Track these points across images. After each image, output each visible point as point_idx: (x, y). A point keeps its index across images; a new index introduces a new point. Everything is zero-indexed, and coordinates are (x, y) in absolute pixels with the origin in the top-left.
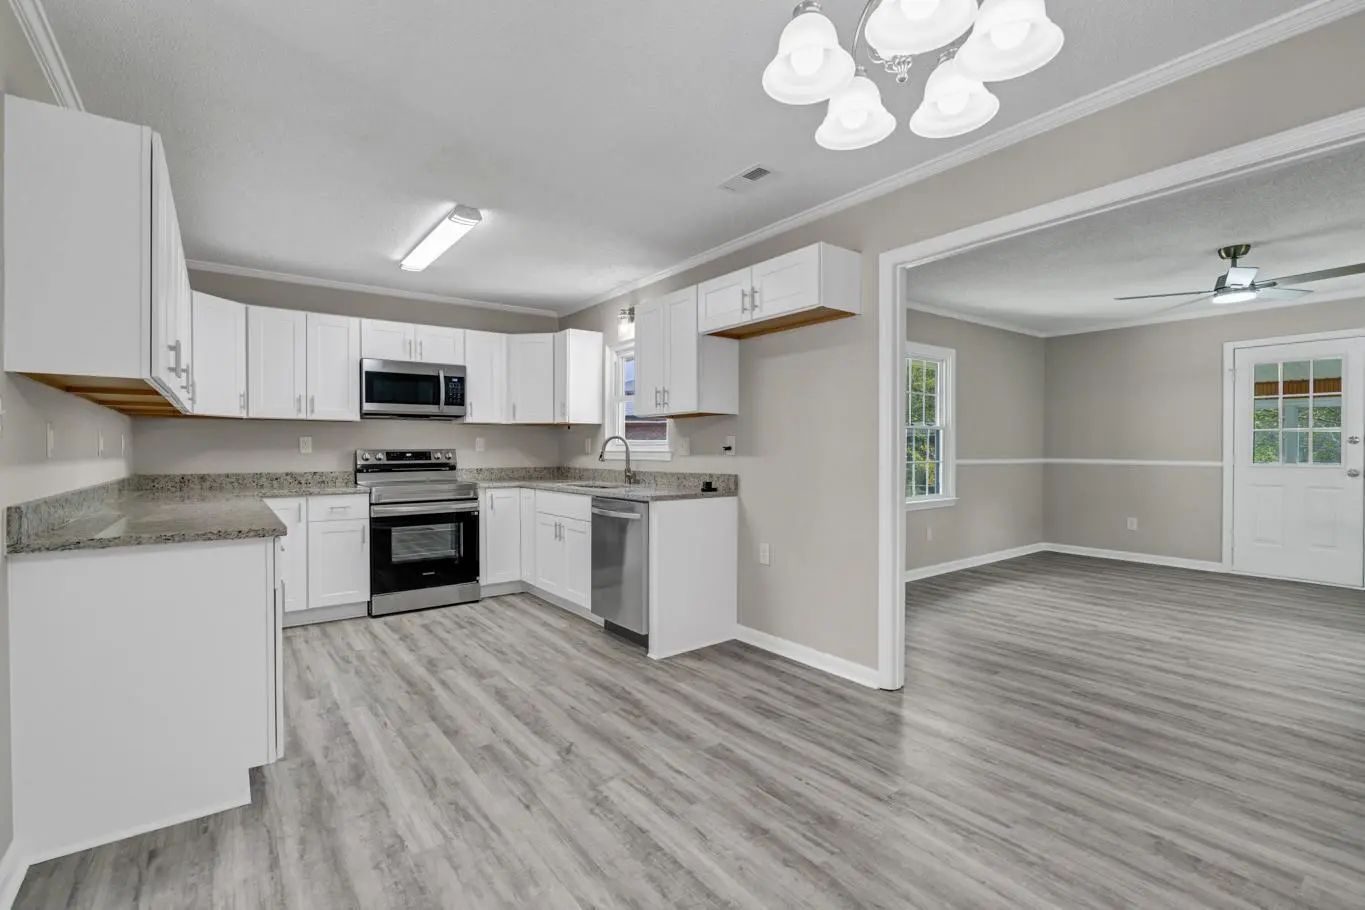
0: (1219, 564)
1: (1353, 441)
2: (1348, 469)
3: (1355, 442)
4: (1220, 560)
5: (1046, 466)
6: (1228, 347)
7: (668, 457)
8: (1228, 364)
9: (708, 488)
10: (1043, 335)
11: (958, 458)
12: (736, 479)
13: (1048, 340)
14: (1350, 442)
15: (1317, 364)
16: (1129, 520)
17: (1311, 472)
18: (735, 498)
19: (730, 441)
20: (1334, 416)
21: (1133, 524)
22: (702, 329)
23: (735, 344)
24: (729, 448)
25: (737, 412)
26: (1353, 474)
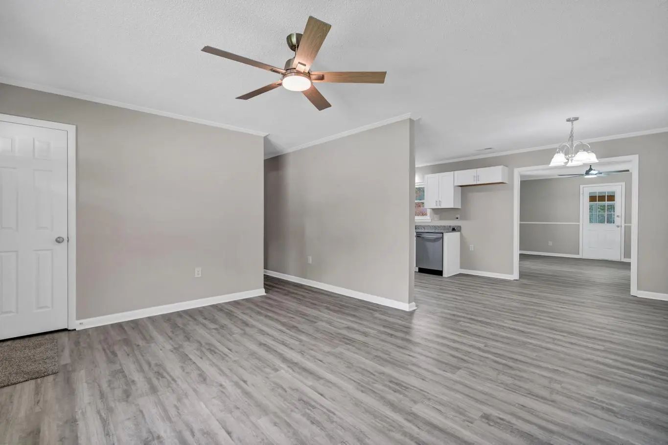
1: (618, 216)
2: (616, 225)
4: (579, 254)
6: (581, 186)
7: (430, 221)
8: (581, 192)
9: (454, 230)
12: (460, 227)
15: (608, 192)
17: (606, 226)
18: (459, 233)
19: (458, 216)
20: (612, 208)
21: (550, 243)
22: (456, 184)
23: (460, 188)
24: (457, 218)
25: (460, 208)
26: (618, 227)
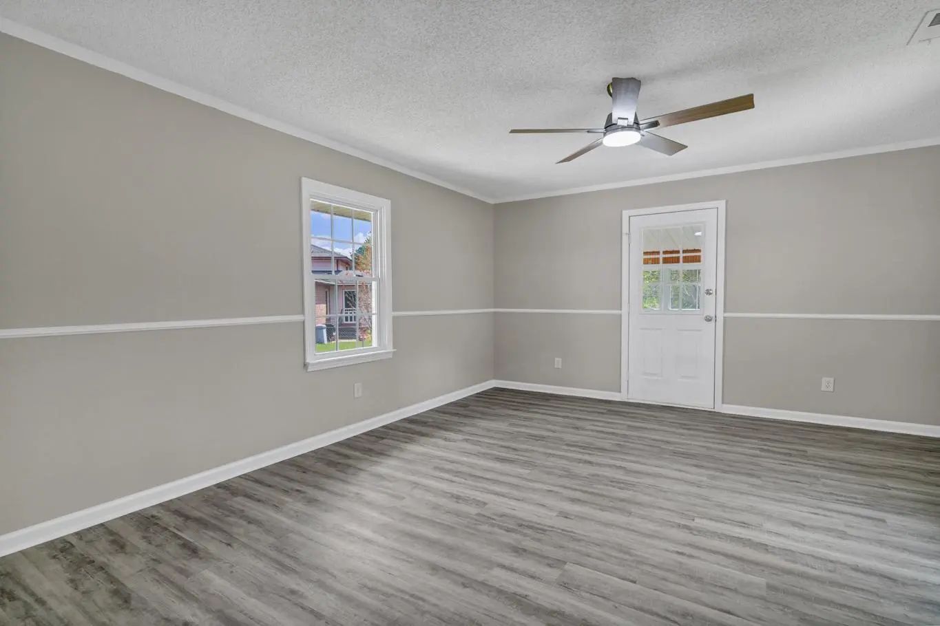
0: (619, 394)
1: (708, 292)
2: (705, 316)
3: (711, 294)
4: (620, 391)
5: (495, 313)
6: (626, 214)
8: (625, 230)
10: (492, 201)
11: (394, 309)
13: (496, 206)
14: (707, 294)
16: (556, 359)
20: (692, 276)
21: (558, 362)
26: (708, 319)
